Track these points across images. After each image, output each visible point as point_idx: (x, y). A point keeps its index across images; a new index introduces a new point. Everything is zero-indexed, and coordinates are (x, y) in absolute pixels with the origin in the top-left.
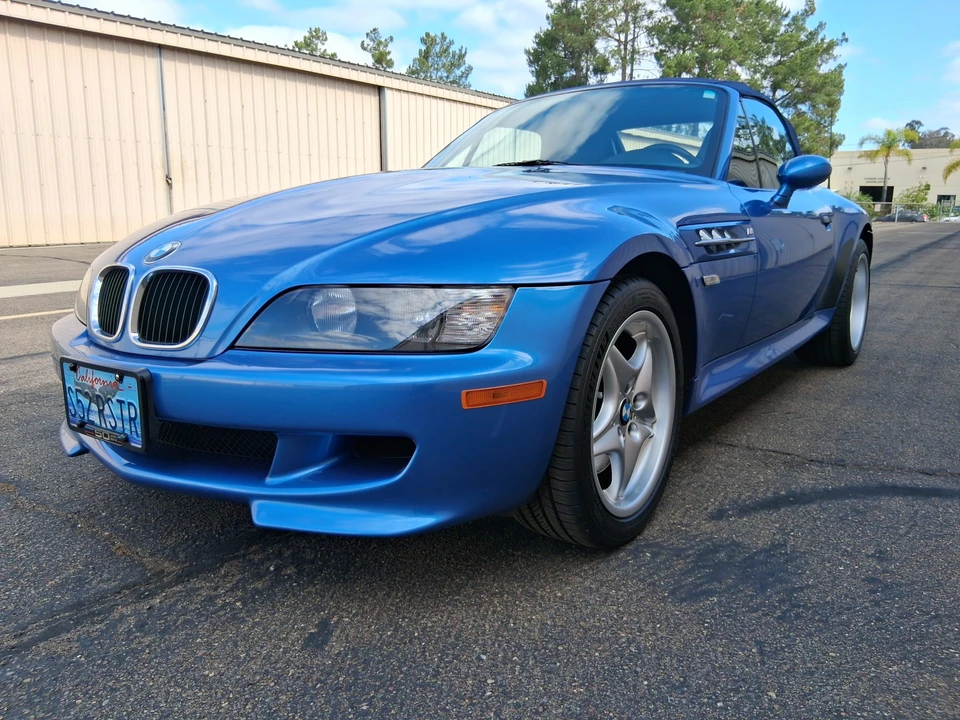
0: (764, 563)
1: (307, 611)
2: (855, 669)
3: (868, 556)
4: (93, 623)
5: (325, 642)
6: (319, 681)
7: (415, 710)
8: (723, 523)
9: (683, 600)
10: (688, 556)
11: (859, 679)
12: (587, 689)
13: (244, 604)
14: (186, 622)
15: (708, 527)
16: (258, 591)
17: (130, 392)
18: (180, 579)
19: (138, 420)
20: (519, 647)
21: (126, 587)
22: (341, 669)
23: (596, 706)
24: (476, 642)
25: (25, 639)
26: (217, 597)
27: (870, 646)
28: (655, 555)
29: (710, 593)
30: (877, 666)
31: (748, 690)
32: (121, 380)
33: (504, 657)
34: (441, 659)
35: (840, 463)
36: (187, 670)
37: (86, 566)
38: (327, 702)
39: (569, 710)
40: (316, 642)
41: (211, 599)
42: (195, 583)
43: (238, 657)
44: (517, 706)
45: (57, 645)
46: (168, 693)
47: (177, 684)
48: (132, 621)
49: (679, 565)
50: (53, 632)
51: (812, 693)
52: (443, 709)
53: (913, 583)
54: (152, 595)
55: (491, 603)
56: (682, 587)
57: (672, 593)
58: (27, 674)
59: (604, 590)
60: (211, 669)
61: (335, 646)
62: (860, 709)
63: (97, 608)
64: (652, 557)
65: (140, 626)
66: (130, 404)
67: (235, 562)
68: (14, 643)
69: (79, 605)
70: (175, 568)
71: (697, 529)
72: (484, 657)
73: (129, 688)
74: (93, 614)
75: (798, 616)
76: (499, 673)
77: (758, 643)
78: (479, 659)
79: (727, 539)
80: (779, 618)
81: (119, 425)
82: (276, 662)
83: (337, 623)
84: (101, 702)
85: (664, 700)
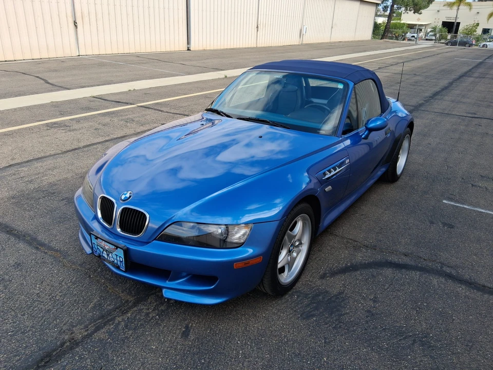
0: (334, 302)
1: (181, 321)
2: (352, 350)
3: (370, 299)
4: (110, 325)
5: (188, 335)
6: (188, 351)
7: (218, 362)
8: (324, 281)
9: (304, 319)
10: (309, 298)
11: (353, 354)
12: (270, 356)
13: (159, 317)
14: (141, 325)
15: (319, 282)
16: (163, 311)
17: (120, 253)
18: (135, 305)
19: (124, 262)
20: (250, 338)
21: (117, 308)
22: (194, 346)
23: (272, 362)
24: (236, 336)
25: (89, 332)
26: (149, 313)
27: (360, 341)
28: (298, 297)
29: (313, 316)
30: (359, 349)
31: (318, 357)
32: (117, 249)
33: (245, 342)
34: (225, 343)
35: (374, 248)
36: (146, 346)
37: (100, 298)
38: (191, 359)
39: (264, 363)
40: (185, 334)
41: (147, 314)
42: (141, 306)
43: (161, 341)
44: (249, 361)
45: (101, 334)
46: (142, 355)
47: (144, 352)
48: (123, 323)
49: (306, 302)
50: (97, 329)
51: (337, 359)
52: (227, 362)
53: (382, 313)
54: (127, 312)
55: (241, 319)
56: (305, 312)
57: (301, 315)
58: (95, 347)
59: (279, 313)
60: (154, 345)
61: (192, 337)
62: (350, 366)
63: (109, 318)
64: (297, 298)
65: (126, 326)
66: (120, 257)
67: (153, 296)
68: (86, 333)
69: (102, 317)
70: (131, 299)
71: (314, 284)
72: (239, 342)
73: (129, 353)
74: (109, 321)
75: (340, 327)
76: (243, 349)
77: (325, 338)
78: (238, 343)
79: (324, 289)
80: (334, 327)
81: (116, 261)
82: (174, 343)
83: (191, 326)
84: (122, 359)
85: (292, 360)
